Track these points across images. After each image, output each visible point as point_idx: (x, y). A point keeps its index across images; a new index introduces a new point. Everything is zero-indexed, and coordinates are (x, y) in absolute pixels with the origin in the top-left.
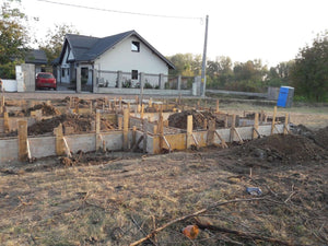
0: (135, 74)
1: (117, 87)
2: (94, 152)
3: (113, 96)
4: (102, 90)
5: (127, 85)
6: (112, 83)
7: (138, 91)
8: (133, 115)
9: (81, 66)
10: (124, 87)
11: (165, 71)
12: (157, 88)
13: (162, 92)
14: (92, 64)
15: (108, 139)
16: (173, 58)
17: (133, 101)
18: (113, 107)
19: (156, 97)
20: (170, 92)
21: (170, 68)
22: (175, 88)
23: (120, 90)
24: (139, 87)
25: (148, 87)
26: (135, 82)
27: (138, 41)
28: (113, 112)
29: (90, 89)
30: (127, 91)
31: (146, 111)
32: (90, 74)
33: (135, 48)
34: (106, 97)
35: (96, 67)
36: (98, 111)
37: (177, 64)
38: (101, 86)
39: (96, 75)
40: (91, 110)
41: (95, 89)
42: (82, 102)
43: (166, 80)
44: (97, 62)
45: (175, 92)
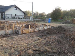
0: (16, 15)
1: (11, 18)
2: (5, 35)
3: (10, 21)
4: (7, 19)
5: (14, 18)
7: (16, 19)
8: (15, 25)
9: (1, 13)
10: (13, 18)
12: (21, 18)
13: (23, 19)
14: (4, 13)
15: (9, 31)
16: (25, 12)
17: (15, 22)
18: (10, 23)
19: (21, 21)
20: (25, 19)
21: (24, 14)
22: (26, 18)
23: (12, 19)
24: (17, 18)
25: (19, 18)
26: (16, 17)
27: (16, 7)
29: (4, 19)
31: (19, 24)
32: (4, 15)
33: (16, 9)
34: (8, 21)
36: (6, 24)
37: (26, 13)
38: (7, 18)
39: (5, 15)
40: (4, 24)
41: (5, 19)
42: (2, 22)
43: (23, 17)
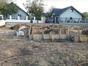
0: (71, 18)
1: (65, 22)
2: (59, 39)
3: (64, 25)
5: (69, 22)
6: (64, 21)
8: (70, 30)
9: (56, 17)
10: (68, 22)
11: (81, 17)
12: (78, 22)
13: (79, 23)
14: (59, 16)
15: (63, 36)
16: (84, 13)
17: (70, 26)
18: (64, 28)
19: (77, 25)
20: (82, 24)
21: (83, 16)
22: (84, 22)
24: (72, 22)
25: (75, 22)
26: (71, 21)
28: (64, 29)
29: (58, 23)
30: (68, 23)
31: (74, 29)
32: (58, 19)
34: (62, 25)
35: (60, 17)
37: (85, 15)
38: (61, 22)
39: (60, 19)
40: (58, 28)
42: (56, 26)
43: (81, 20)
44: (60, 15)
45: (84, 24)
